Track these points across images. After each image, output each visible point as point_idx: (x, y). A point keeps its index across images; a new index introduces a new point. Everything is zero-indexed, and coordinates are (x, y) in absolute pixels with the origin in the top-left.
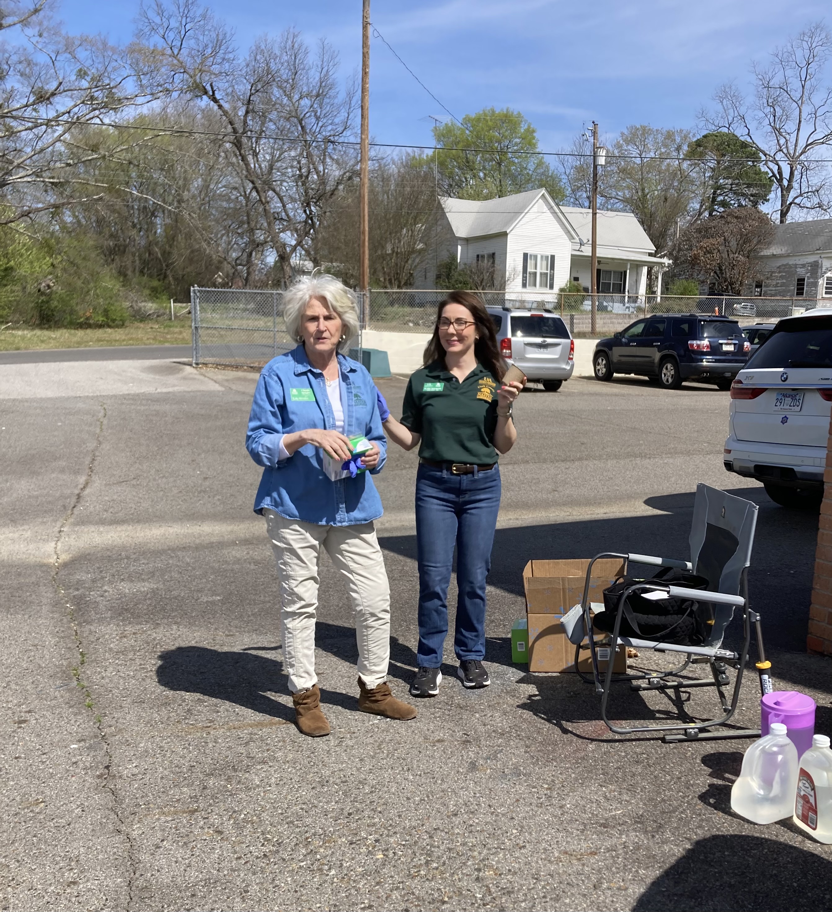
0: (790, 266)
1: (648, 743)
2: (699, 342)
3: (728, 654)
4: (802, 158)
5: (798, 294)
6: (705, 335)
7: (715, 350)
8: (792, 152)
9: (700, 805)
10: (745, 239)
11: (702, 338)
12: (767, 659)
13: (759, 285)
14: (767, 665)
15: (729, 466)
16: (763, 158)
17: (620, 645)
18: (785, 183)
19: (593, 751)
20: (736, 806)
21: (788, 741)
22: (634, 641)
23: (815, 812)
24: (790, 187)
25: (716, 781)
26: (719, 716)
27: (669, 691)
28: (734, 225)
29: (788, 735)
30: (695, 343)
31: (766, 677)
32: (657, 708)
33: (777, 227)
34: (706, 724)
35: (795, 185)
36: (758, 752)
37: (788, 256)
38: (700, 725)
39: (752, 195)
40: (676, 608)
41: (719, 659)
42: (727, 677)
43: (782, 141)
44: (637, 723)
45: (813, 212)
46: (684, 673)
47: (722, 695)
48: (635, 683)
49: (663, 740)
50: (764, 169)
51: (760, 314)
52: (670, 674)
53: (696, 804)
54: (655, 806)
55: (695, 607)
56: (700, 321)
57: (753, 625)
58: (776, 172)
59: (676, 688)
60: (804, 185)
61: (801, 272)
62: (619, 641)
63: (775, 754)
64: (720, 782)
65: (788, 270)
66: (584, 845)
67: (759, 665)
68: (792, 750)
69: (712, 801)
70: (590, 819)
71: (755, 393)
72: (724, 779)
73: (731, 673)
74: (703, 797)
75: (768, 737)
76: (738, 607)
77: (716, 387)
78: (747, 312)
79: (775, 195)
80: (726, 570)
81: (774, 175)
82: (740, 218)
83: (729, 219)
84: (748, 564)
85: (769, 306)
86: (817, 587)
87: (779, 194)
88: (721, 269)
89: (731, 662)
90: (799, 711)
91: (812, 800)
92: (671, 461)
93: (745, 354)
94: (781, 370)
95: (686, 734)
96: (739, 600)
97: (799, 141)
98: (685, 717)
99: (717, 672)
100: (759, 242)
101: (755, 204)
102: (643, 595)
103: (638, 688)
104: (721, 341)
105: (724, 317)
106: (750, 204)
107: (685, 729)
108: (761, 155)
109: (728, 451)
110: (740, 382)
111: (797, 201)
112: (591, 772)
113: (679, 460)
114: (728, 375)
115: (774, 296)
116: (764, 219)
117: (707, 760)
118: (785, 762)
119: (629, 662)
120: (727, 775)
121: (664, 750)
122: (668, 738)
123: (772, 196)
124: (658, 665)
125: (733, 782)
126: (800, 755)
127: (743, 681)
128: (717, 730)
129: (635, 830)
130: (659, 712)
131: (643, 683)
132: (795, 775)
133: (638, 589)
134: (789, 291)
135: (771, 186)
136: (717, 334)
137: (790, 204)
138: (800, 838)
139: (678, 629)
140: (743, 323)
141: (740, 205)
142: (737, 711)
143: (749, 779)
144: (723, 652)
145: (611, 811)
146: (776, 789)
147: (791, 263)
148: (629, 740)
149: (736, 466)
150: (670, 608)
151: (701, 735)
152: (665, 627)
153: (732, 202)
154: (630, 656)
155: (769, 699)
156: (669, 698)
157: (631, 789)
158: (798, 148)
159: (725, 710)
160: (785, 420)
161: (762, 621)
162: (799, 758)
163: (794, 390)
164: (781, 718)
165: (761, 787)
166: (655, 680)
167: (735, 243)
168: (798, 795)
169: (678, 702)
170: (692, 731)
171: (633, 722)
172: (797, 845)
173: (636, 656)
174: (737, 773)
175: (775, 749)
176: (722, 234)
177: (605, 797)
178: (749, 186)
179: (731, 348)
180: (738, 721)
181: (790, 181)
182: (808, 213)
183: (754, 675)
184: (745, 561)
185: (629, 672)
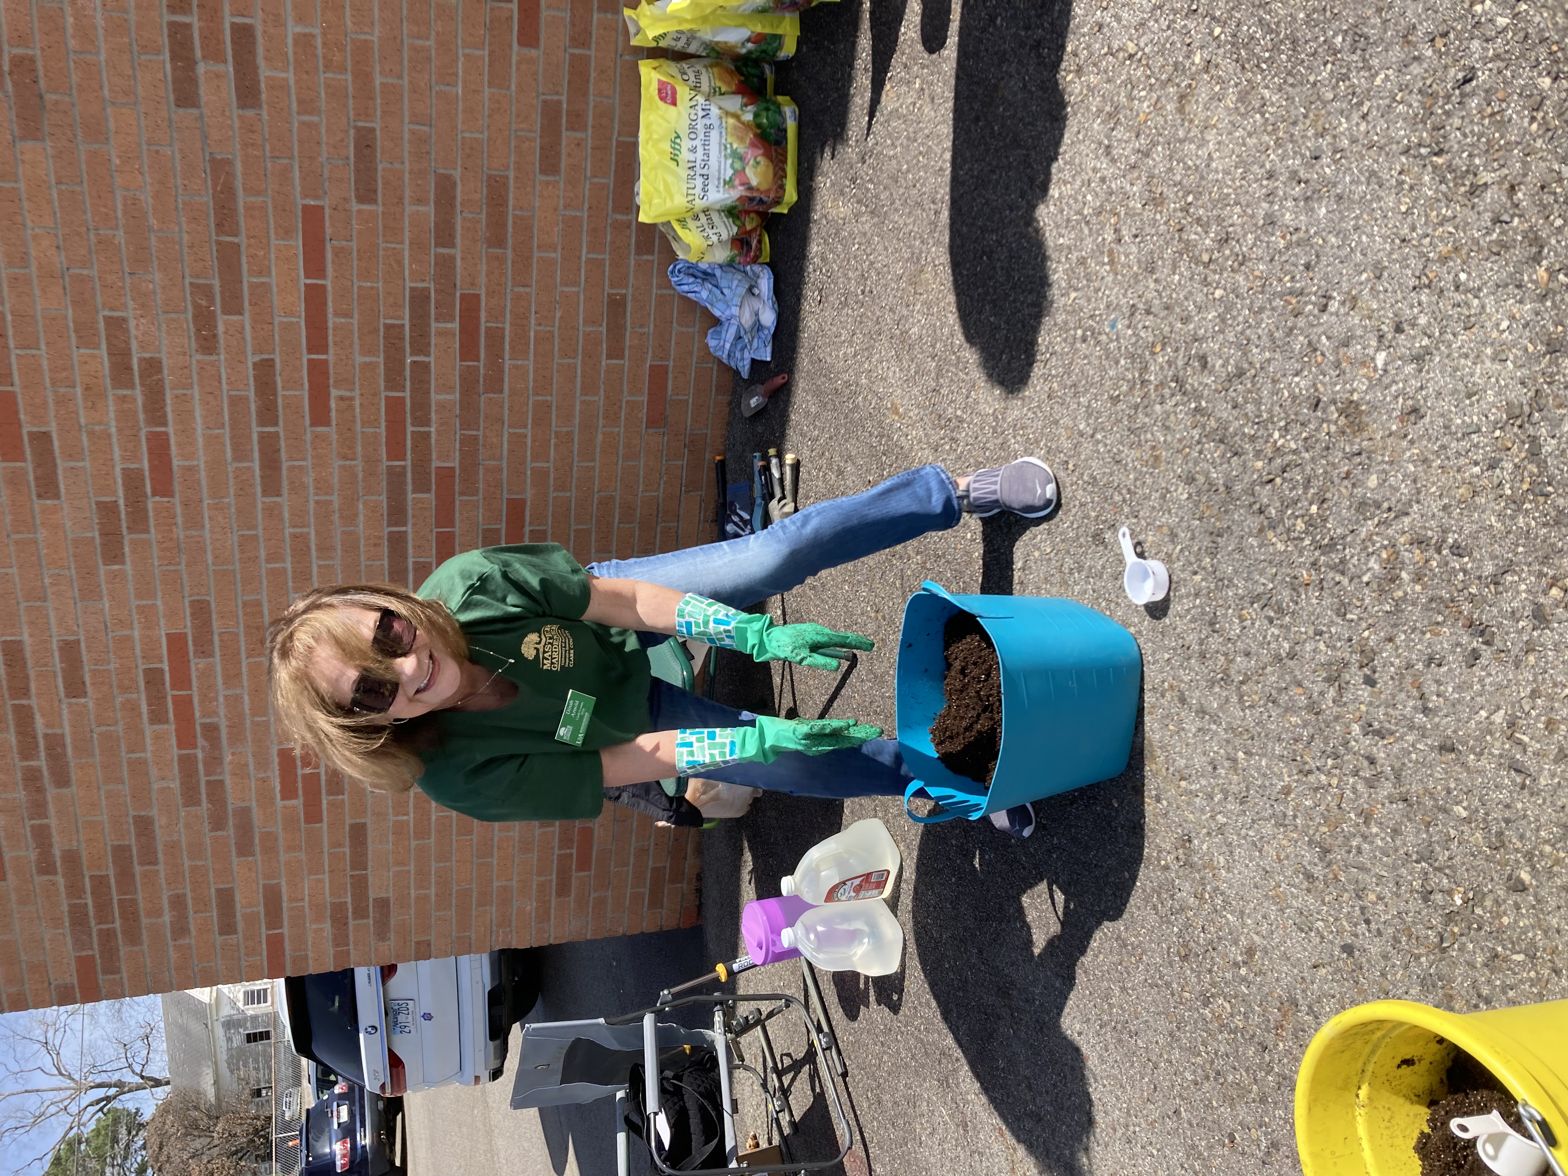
0: (231, 1057)
1: (853, 1094)
2: (338, 1157)
3: (718, 1018)
4: (76, 1077)
5: (268, 1038)
6: (328, 1150)
7: (348, 1132)
8: (69, 1092)
9: (904, 1010)
10: (193, 1128)
11: (332, 1154)
12: (714, 970)
13: (258, 1093)
14: (721, 969)
15: (496, 1074)
16: (75, 1130)
17: (739, 1162)
18: (113, 1091)
19: (884, 1165)
20: (892, 967)
21: (799, 924)
22: (729, 1144)
23: (869, 875)
24: (120, 1084)
25: (872, 998)
26: (797, 1012)
27: (786, 1082)
28: (173, 1150)
29: (792, 925)
30: (339, 1162)
31: (735, 967)
32: (809, 1092)
33: (175, 1088)
34: (810, 1026)
35: (115, 1077)
36: (821, 956)
37: (216, 1063)
38: (814, 1035)
39: (129, 1133)
40: (675, 1099)
41: (728, 1027)
42: (751, 1013)
43: (53, 1109)
44: (833, 1115)
45: (154, 1045)
46: (760, 1069)
47: (771, 1015)
48: (787, 1131)
49: (845, 1075)
50: (92, 1125)
51: (297, 1082)
52: (764, 1085)
53: (905, 1016)
54: (923, 1066)
55: (669, 1074)
56: (308, 1163)
57: (676, 996)
58: (98, 1107)
59: (780, 1074)
60: (115, 1066)
61: (238, 1040)
62: (733, 1165)
63: (817, 934)
64: (872, 992)
65: (235, 1060)
66: (996, 1147)
67: (723, 978)
68: (807, 917)
69: (895, 997)
70: (963, 1148)
71: (395, 1063)
72: (867, 988)
73: (744, 1009)
74: (895, 1009)
75: (801, 948)
76: (657, 1020)
77: (399, 1117)
78: (295, 1100)
79: (128, 1102)
80: (615, 1046)
81: (101, 1109)
82: (161, 1143)
83: (163, 1158)
84: (601, 1020)
85: (286, 1072)
86: (621, 931)
87: (128, 1096)
88: (236, 1152)
89: (729, 1013)
90: (762, 918)
91: (857, 882)
92: (502, 1154)
93: (351, 1089)
94: (361, 1036)
95: (829, 1048)
96: (648, 1021)
97: (53, 1086)
98: (811, 1056)
99: (747, 1027)
100: (196, 1108)
101: (141, 1126)
102: (667, 1147)
103: (793, 1124)
104: (336, 1126)
105: (301, 1131)
106: (143, 1133)
107: (824, 1050)
108: (72, 1134)
109: (477, 1079)
110: (383, 1087)
111: (138, 1069)
112: (908, 1161)
113: (500, 1143)
114: (381, 1105)
115: (270, 1068)
116: (165, 1110)
117: (852, 1014)
118: (824, 922)
119: (764, 1145)
120: (862, 986)
121: (856, 1072)
122: (840, 1071)
123: (131, 1107)
124: (758, 1105)
125: (867, 978)
126: (812, 907)
127: (751, 992)
128: (815, 1011)
129: (957, 1085)
130: (813, 1089)
131: (785, 1119)
132: (834, 907)
133: (660, 1156)
134: (265, 1051)
135: (117, 1110)
136: (327, 1134)
137: (142, 1077)
138: (903, 885)
139: (702, 1089)
140: (310, 1102)
141: (144, 1146)
142: (788, 992)
143: (855, 959)
144: (717, 1026)
145: (945, 1123)
146: (859, 925)
147: (225, 1057)
148: (857, 1120)
149: (494, 1064)
150: (677, 1107)
151: (826, 1029)
152: (702, 1109)
153: (139, 1159)
154: (757, 1145)
155: (758, 957)
156: (793, 1080)
157: (913, 1102)
158: (64, 1085)
159: (787, 1006)
160: (428, 1017)
161: (668, 988)
162: (813, 907)
163: (386, 1014)
164: (775, 937)
165: (861, 943)
166: (777, 1103)
167: (198, 1141)
168: (856, 898)
169: (796, 1067)
170: (824, 1041)
171: (835, 1121)
172: (911, 887)
173: (755, 1137)
174: (855, 975)
175: (812, 936)
176: (185, 1163)
177: (932, 1134)
178: (115, 1140)
179: (344, 1110)
180: (798, 987)
181: (109, 1086)
182: (156, 1051)
183: (742, 979)
184: (598, 1025)
185: (776, 1141)
